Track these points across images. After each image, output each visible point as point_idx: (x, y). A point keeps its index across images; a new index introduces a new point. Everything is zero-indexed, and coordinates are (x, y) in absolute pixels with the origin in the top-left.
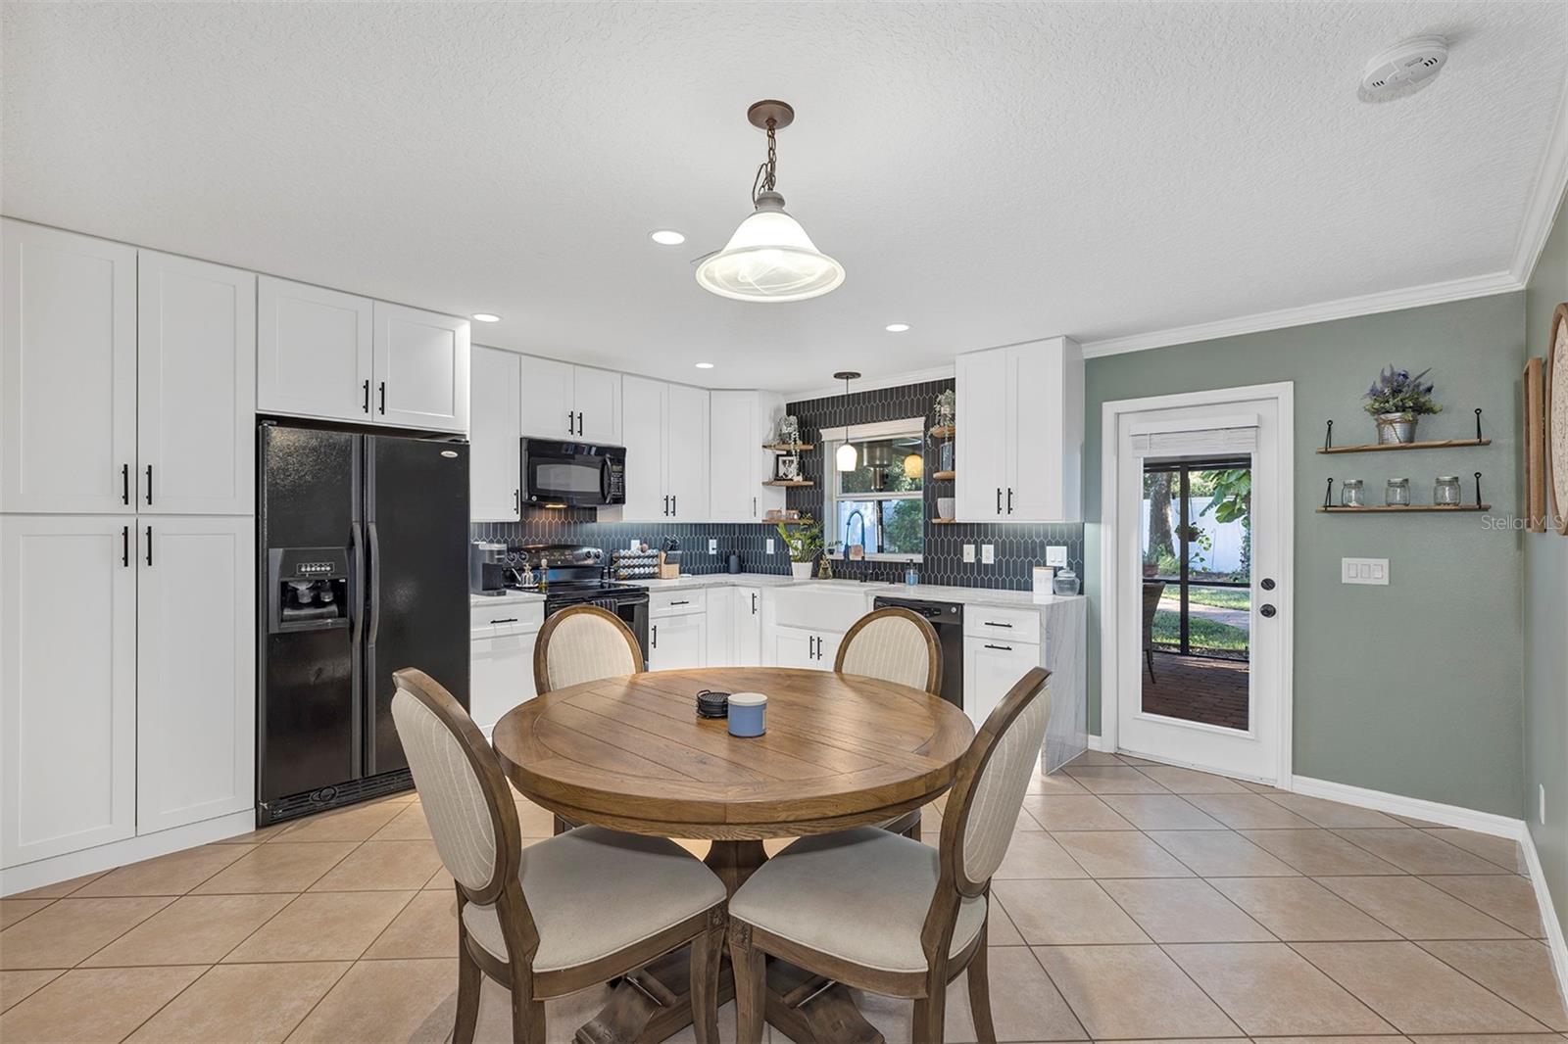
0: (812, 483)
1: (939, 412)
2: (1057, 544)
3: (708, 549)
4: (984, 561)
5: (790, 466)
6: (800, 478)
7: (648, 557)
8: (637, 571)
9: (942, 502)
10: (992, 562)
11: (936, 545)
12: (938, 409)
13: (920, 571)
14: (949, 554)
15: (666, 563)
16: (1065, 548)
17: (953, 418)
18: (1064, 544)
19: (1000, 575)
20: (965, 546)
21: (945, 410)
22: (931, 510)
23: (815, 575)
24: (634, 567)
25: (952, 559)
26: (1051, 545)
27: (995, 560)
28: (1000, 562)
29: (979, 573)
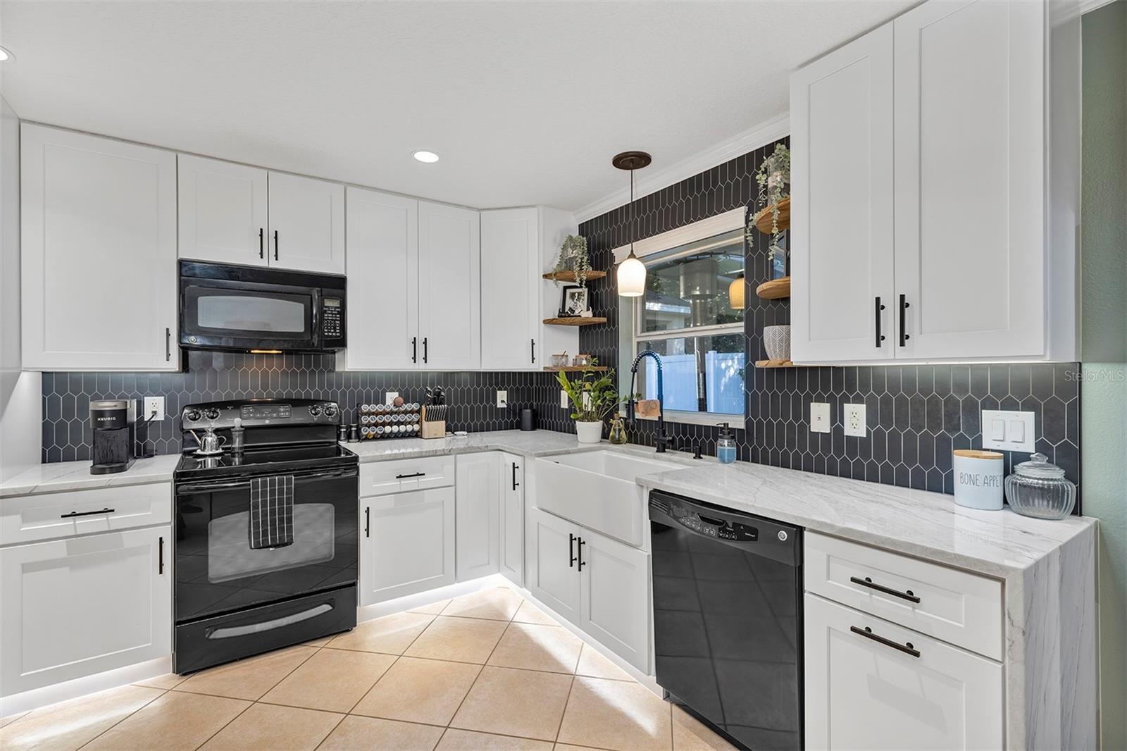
0: (604, 320)
1: (765, 186)
2: (1010, 405)
3: (495, 401)
4: (849, 431)
5: (579, 299)
6: (590, 314)
7: (406, 412)
8: (388, 429)
9: (770, 333)
10: (865, 435)
11: (765, 403)
12: (762, 183)
13: (741, 441)
14: (786, 417)
15: (428, 420)
17: (786, 189)
19: (880, 457)
20: (813, 405)
21: (775, 180)
22: (754, 349)
23: (605, 435)
24: (384, 424)
25: (791, 426)
26: (993, 407)
27: (868, 432)
28: (879, 435)
29: (839, 451)
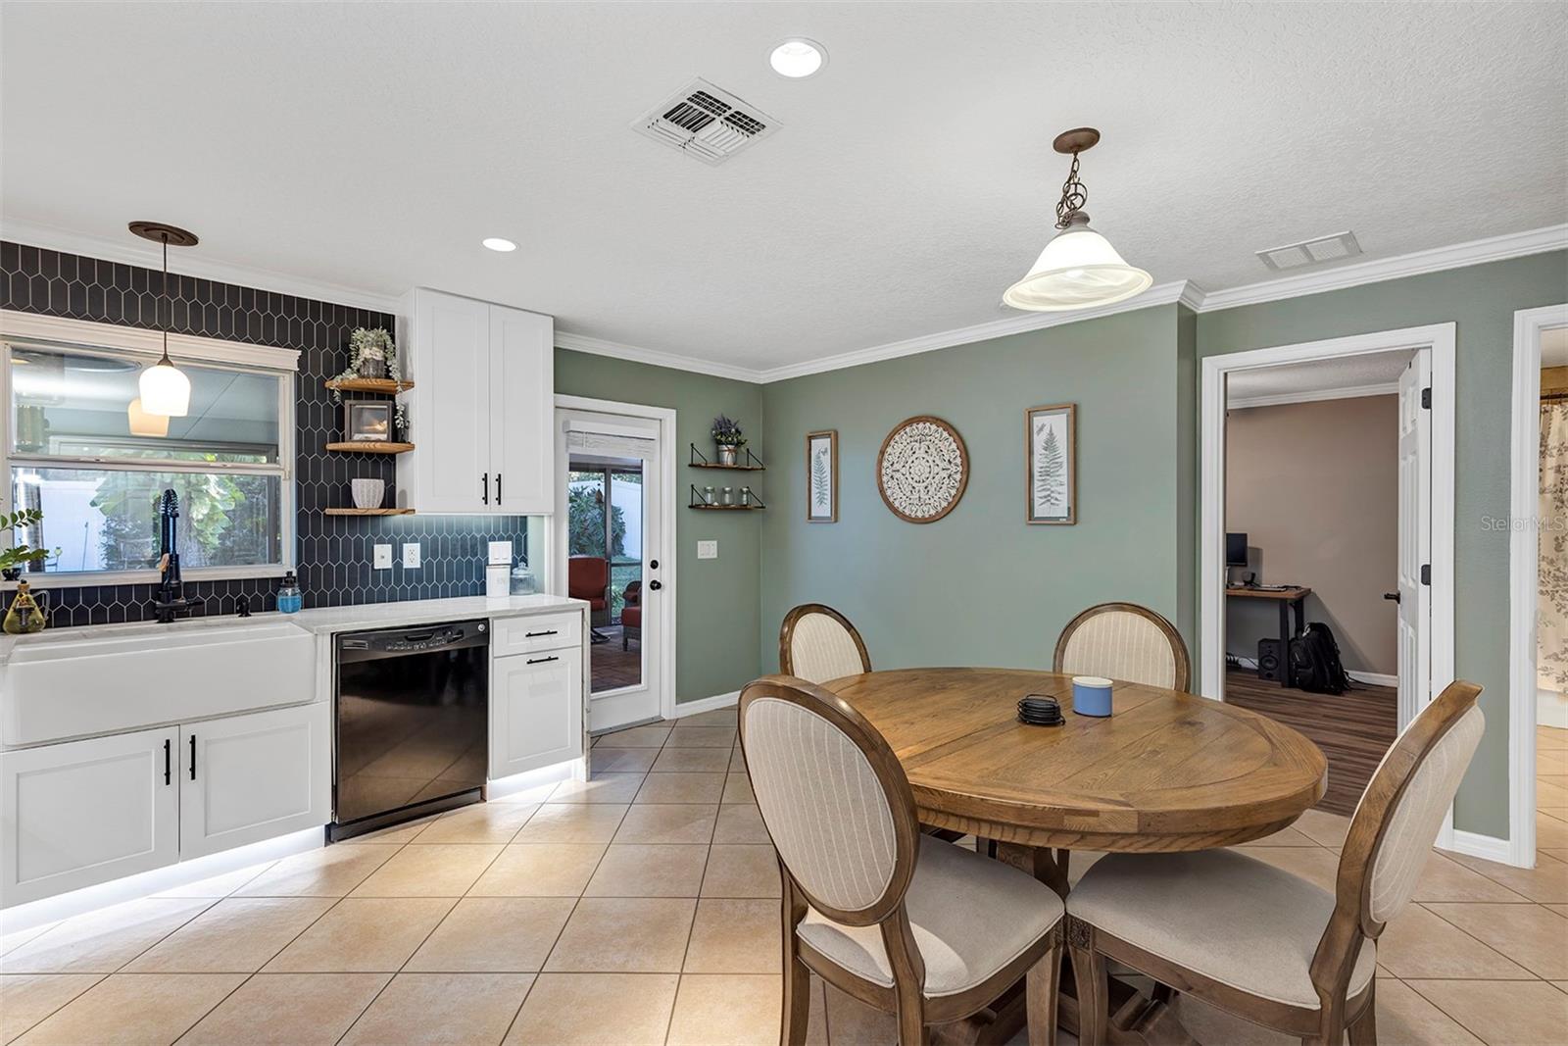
2: (501, 539)
4: (407, 565)
10: (419, 566)
11: (322, 549)
16: (510, 543)
18: (509, 538)
20: (376, 547)
25: (353, 566)
26: (494, 540)
27: (422, 564)
28: (429, 565)
29: (398, 581)
